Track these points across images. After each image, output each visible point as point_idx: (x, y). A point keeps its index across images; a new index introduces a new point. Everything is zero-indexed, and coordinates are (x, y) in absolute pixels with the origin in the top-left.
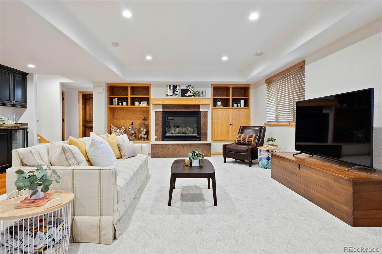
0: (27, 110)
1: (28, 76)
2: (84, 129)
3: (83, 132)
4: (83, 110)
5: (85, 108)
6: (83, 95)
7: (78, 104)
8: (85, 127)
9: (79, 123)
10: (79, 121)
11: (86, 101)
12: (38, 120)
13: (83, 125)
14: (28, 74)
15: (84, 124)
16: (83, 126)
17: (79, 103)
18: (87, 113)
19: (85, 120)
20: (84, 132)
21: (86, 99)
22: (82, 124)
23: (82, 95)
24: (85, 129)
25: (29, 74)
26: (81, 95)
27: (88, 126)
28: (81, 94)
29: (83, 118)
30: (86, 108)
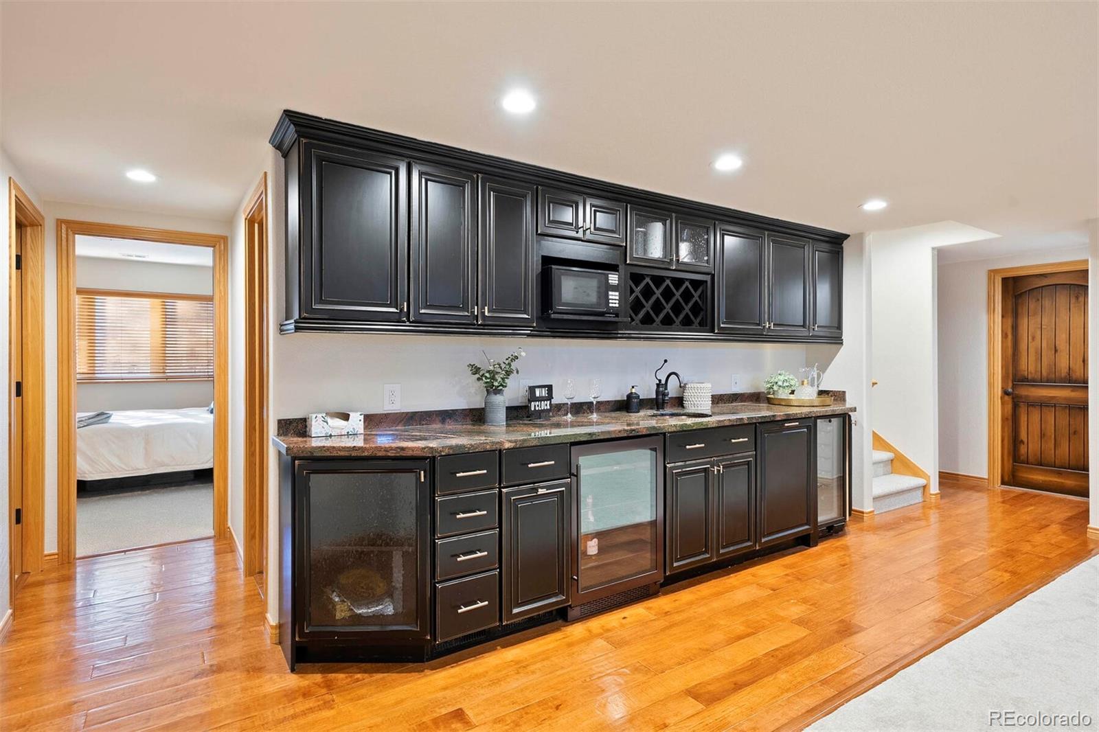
0: (843, 350)
1: (846, 244)
2: (1009, 407)
3: (1007, 419)
4: (1004, 336)
5: (1015, 328)
6: (1005, 280)
7: (984, 317)
8: (1013, 398)
9: (991, 385)
10: (991, 375)
11: (1020, 301)
12: (874, 381)
13: (1005, 393)
14: (846, 236)
15: (1010, 390)
16: (1006, 398)
17: (991, 310)
18: (1023, 346)
19: (1015, 375)
20: (1010, 418)
21: (1016, 294)
22: (1002, 388)
23: (1000, 279)
24: (1015, 407)
25: (849, 236)
26: (996, 281)
27: (1027, 397)
28: (996, 277)
29: (1004, 366)
30: (1020, 328)
